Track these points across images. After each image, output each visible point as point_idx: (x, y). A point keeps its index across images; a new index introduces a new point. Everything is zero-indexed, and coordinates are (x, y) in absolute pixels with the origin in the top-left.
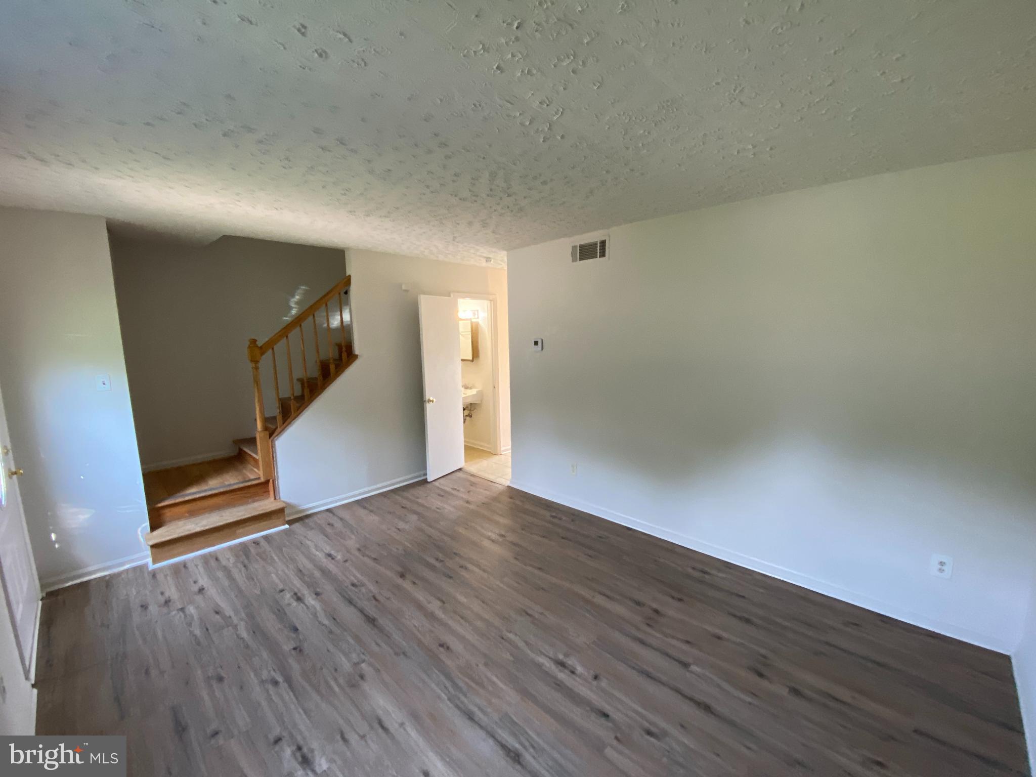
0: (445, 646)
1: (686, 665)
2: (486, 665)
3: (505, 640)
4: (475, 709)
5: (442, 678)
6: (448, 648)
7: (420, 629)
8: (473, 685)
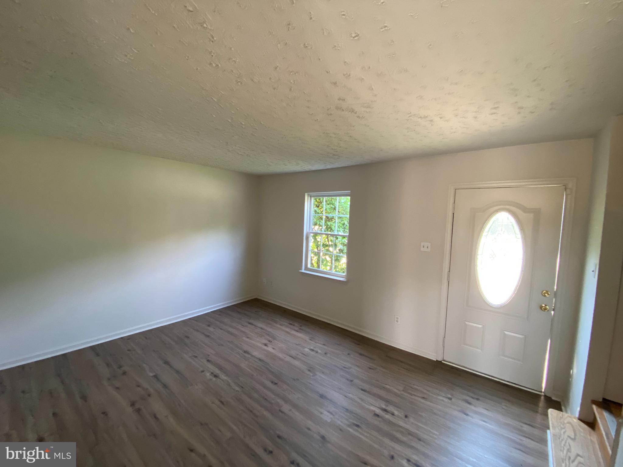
0: (274, 383)
1: (156, 376)
2: (253, 375)
3: (241, 386)
4: (259, 362)
5: (273, 370)
6: (272, 382)
7: (290, 392)
8: (259, 369)
